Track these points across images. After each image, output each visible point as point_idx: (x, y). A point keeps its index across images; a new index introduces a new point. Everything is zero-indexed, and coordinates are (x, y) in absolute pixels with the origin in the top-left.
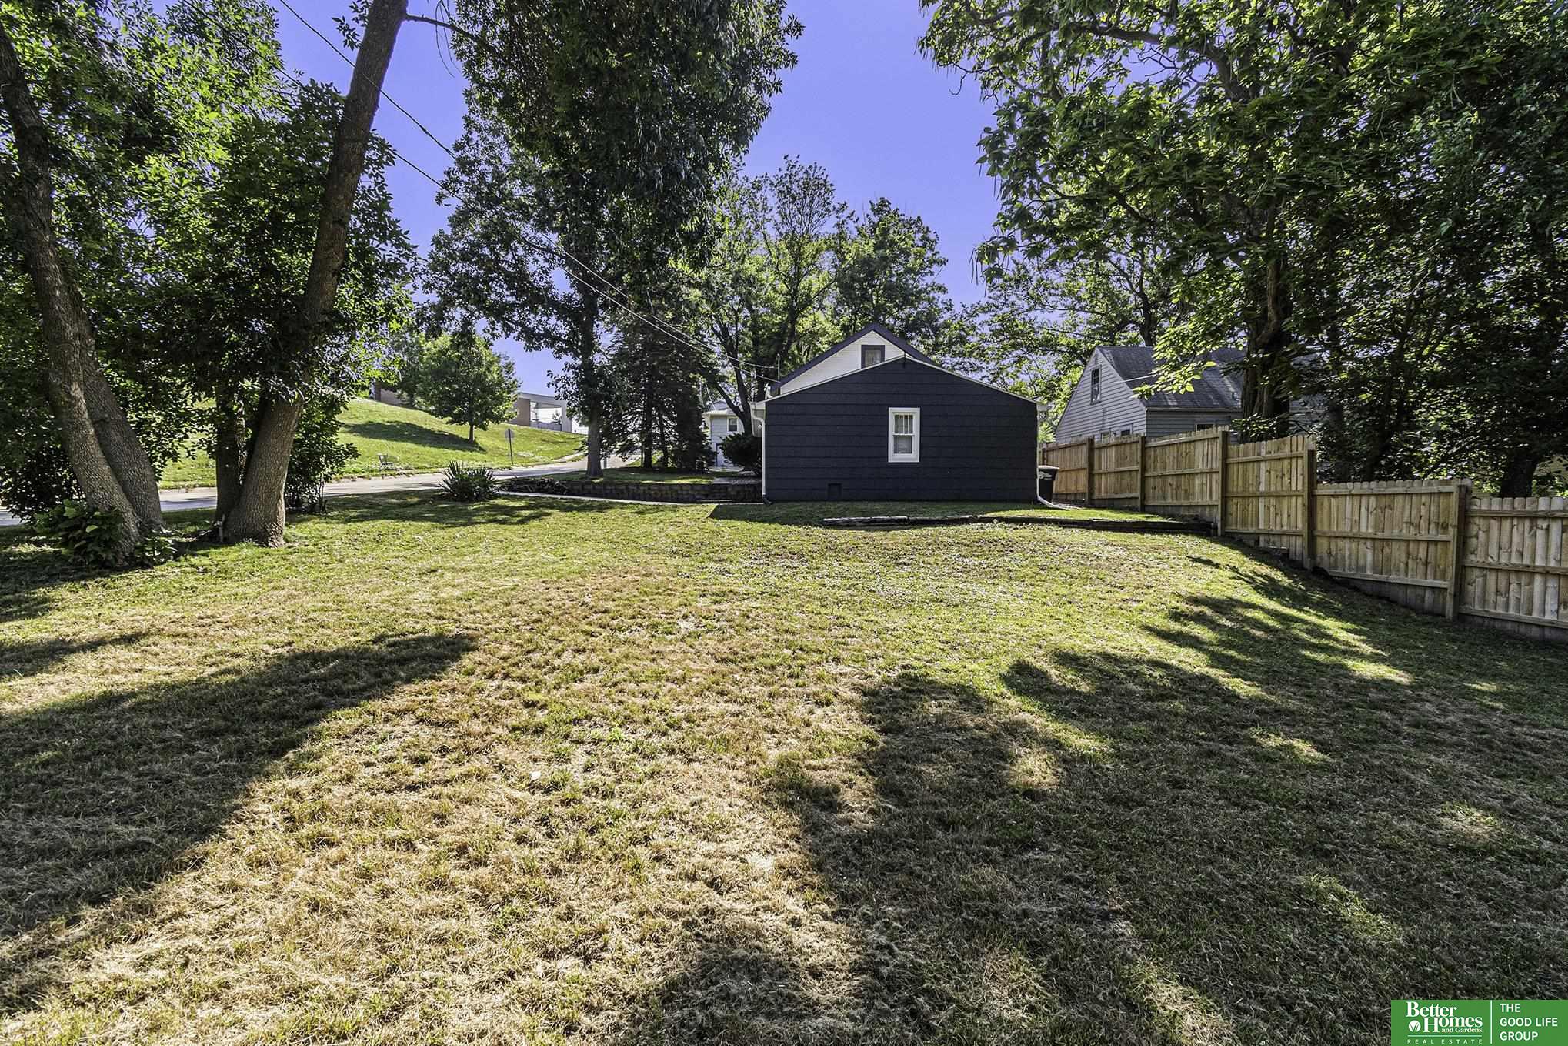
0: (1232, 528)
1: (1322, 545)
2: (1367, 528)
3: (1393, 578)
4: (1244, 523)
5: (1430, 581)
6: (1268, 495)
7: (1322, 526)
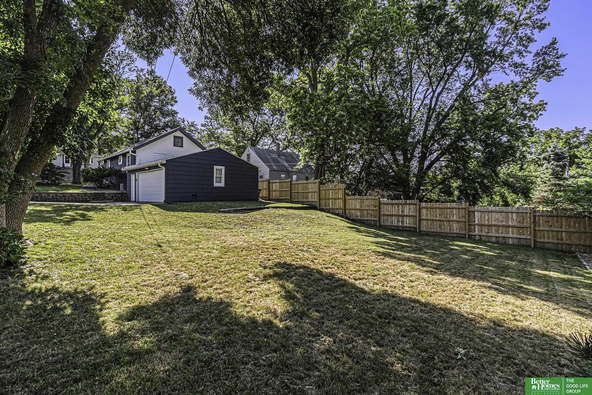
0: (322, 207)
1: (347, 211)
2: (358, 207)
3: (365, 218)
4: (325, 206)
5: (373, 219)
6: (332, 199)
7: (347, 207)
